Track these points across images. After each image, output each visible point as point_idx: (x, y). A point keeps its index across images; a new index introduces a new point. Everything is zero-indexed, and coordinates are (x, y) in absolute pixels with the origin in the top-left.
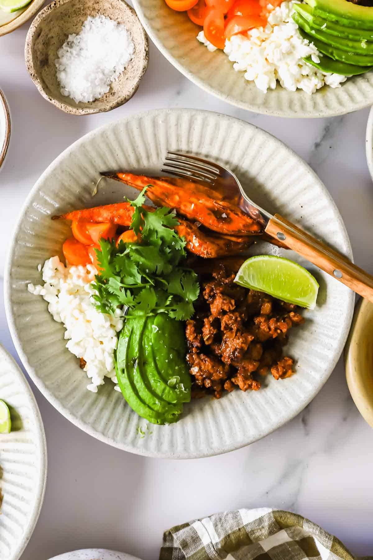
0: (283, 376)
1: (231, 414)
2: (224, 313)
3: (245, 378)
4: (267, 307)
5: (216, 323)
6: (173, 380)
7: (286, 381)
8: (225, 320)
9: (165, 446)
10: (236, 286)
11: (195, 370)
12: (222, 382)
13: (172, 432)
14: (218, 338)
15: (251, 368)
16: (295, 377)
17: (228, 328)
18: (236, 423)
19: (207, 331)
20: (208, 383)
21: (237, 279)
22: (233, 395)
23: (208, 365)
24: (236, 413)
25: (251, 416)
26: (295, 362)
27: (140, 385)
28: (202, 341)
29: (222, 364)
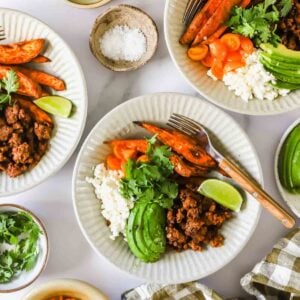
0: (216, 246)
1: (185, 263)
2: (190, 208)
3: (196, 244)
4: (213, 208)
5: (185, 212)
6: (157, 240)
7: (218, 249)
8: (190, 211)
9: (148, 275)
10: (198, 193)
11: (169, 236)
12: (183, 244)
13: (152, 268)
14: (184, 221)
15: (200, 239)
16: (223, 247)
17: (190, 215)
18: (187, 268)
19: (179, 216)
20: (175, 244)
21: (199, 190)
22: (188, 252)
23: (177, 234)
24: (188, 262)
25: (196, 265)
26: (224, 239)
27: (138, 239)
28: (175, 221)
29: (184, 235)
